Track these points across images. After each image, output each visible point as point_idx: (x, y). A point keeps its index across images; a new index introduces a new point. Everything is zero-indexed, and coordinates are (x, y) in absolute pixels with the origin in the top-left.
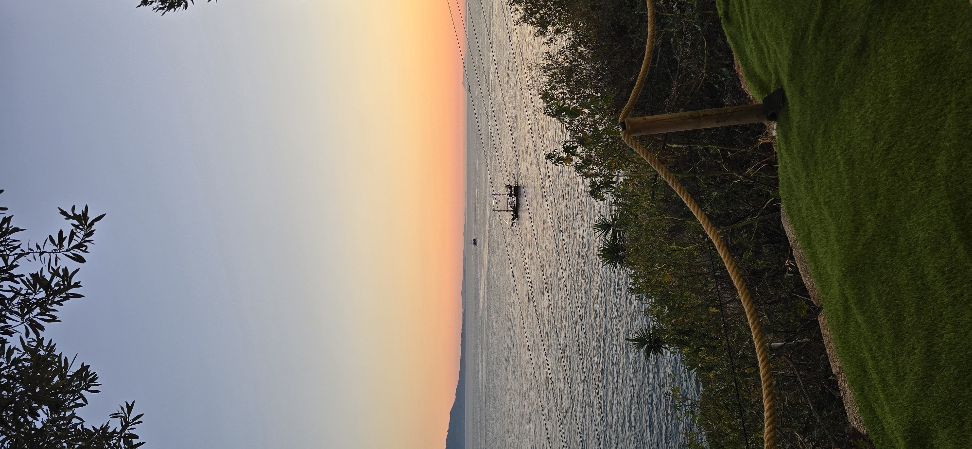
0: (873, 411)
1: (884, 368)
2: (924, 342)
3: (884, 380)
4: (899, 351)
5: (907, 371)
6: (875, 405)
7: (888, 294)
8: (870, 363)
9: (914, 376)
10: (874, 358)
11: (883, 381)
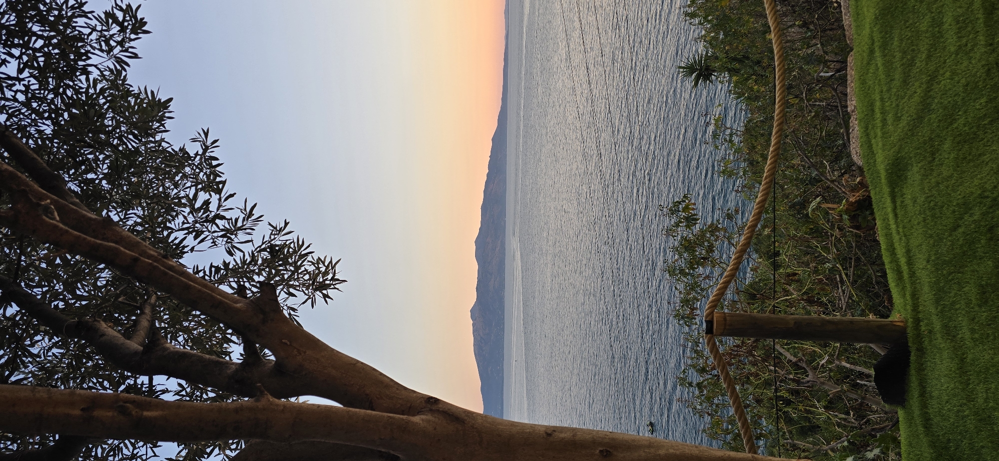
0: (870, 147)
1: (887, 108)
2: (924, 86)
3: (885, 119)
4: (903, 94)
5: (904, 112)
6: (873, 141)
7: (908, 39)
8: (878, 104)
9: (908, 117)
10: (882, 99)
11: (884, 121)
